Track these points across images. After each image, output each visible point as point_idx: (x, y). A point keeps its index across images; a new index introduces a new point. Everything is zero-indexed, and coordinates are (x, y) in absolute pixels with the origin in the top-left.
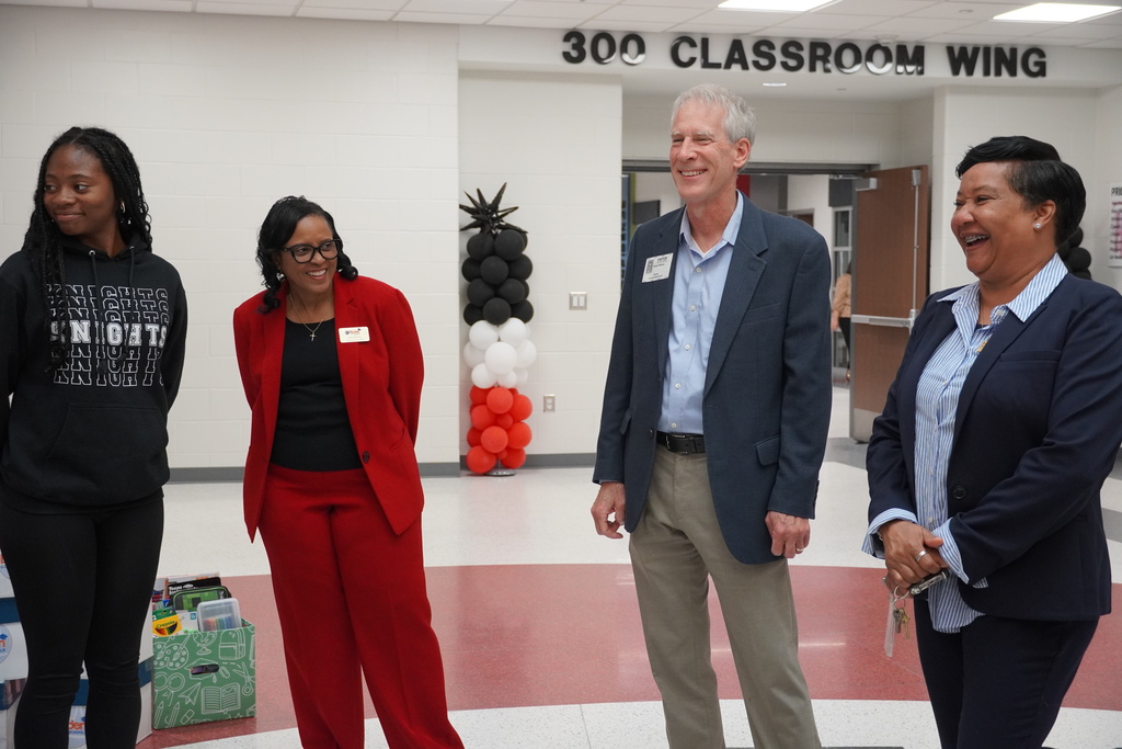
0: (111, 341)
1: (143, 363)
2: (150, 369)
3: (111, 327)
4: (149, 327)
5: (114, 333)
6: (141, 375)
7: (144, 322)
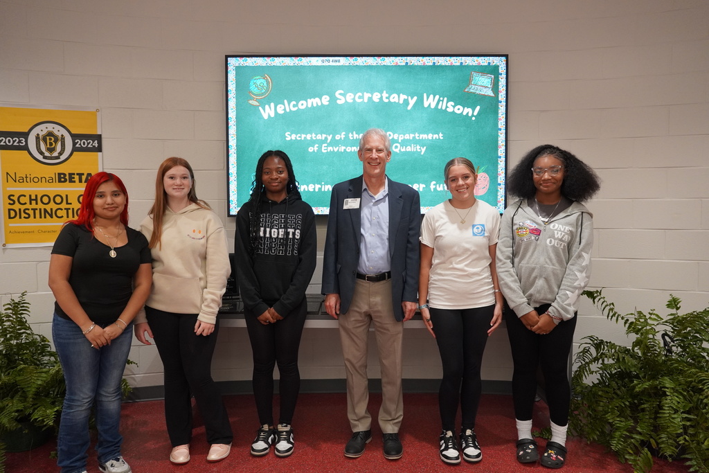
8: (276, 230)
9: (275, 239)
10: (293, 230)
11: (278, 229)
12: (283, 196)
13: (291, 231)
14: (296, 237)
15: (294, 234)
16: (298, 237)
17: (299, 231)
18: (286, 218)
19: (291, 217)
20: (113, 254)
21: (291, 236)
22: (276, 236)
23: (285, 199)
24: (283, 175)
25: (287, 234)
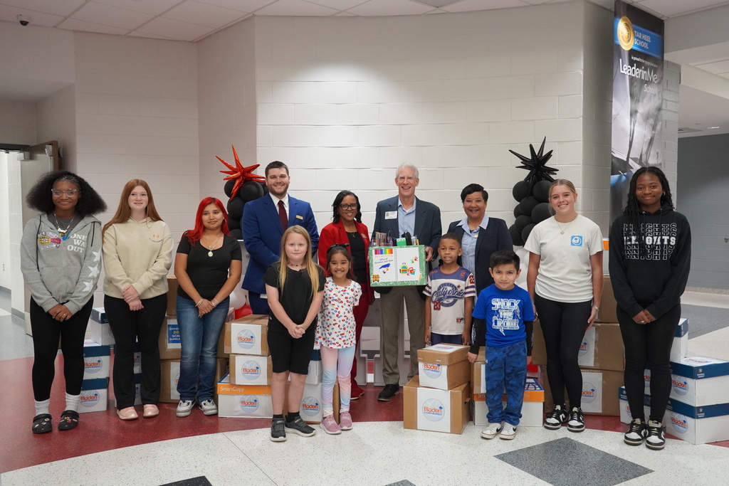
0: (647, 243)
1: (662, 251)
2: (665, 253)
3: (647, 238)
4: (663, 237)
5: (649, 240)
6: (662, 256)
7: (662, 235)
8: (651, 238)
9: (650, 245)
10: (668, 237)
11: (652, 237)
12: (658, 207)
13: (666, 238)
14: (671, 243)
15: (669, 241)
16: (674, 244)
17: (674, 239)
18: (660, 227)
19: (665, 227)
20: (210, 254)
21: (666, 243)
22: (651, 243)
23: (659, 210)
24: (655, 190)
25: (662, 241)
